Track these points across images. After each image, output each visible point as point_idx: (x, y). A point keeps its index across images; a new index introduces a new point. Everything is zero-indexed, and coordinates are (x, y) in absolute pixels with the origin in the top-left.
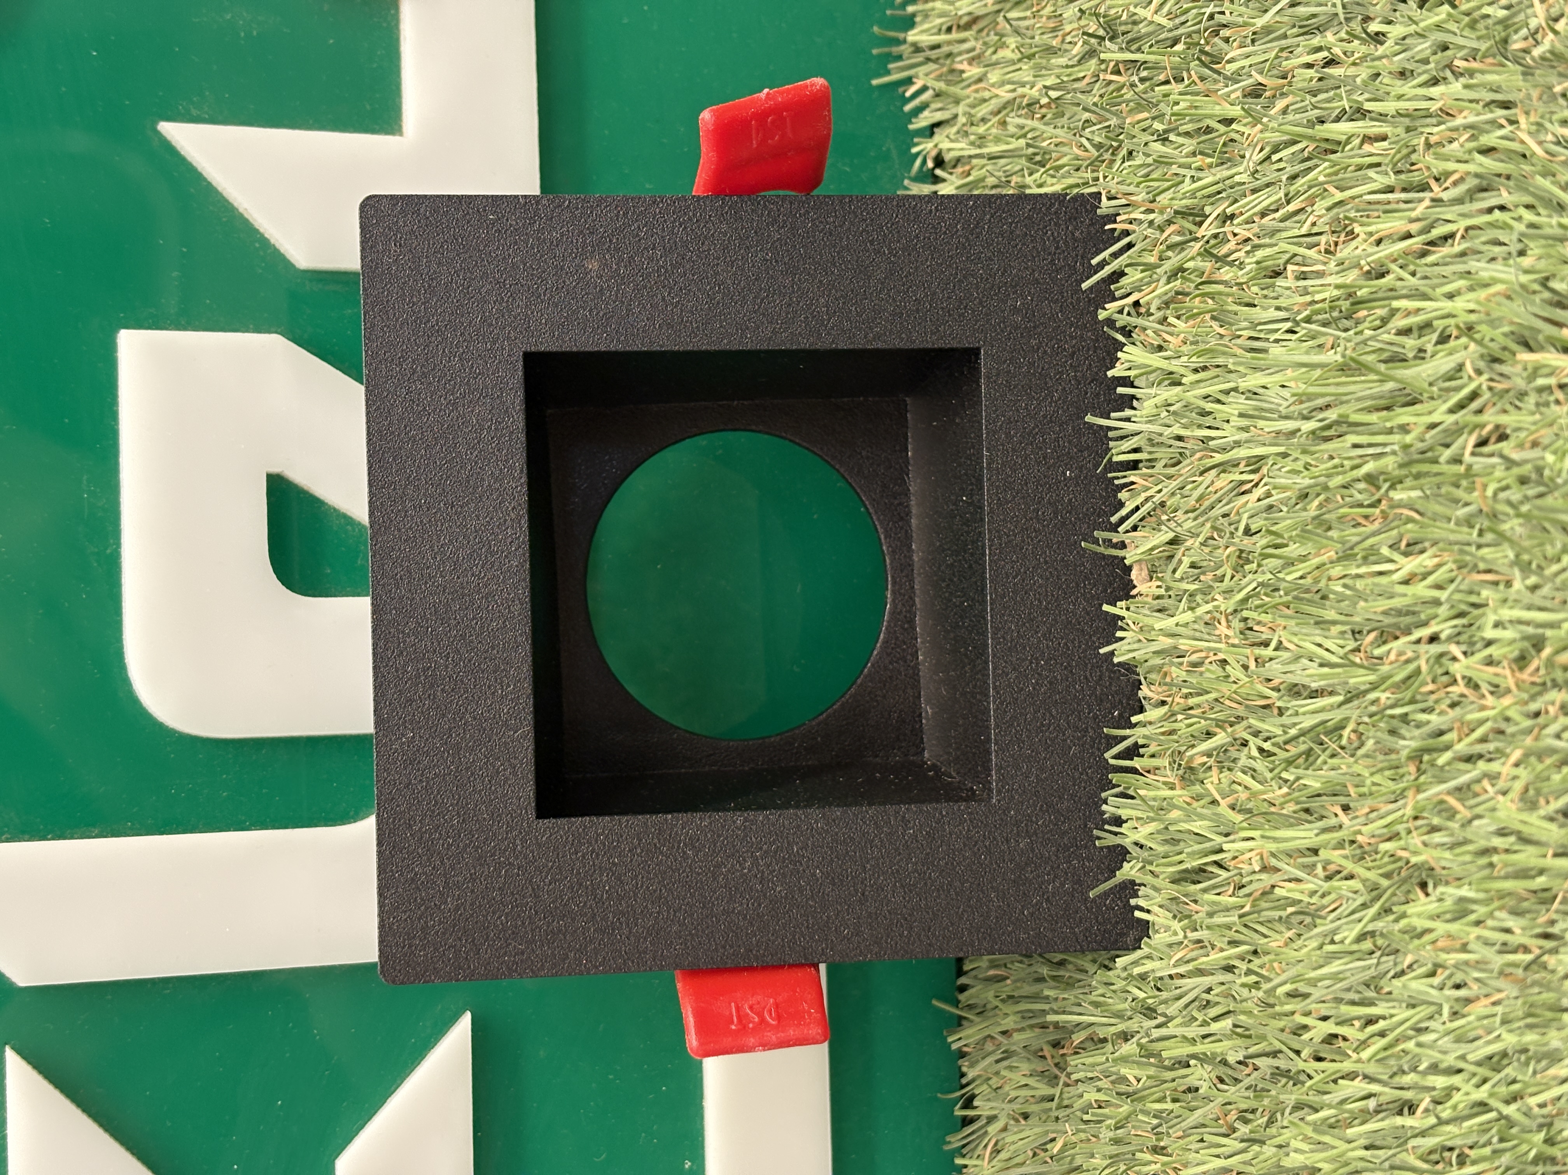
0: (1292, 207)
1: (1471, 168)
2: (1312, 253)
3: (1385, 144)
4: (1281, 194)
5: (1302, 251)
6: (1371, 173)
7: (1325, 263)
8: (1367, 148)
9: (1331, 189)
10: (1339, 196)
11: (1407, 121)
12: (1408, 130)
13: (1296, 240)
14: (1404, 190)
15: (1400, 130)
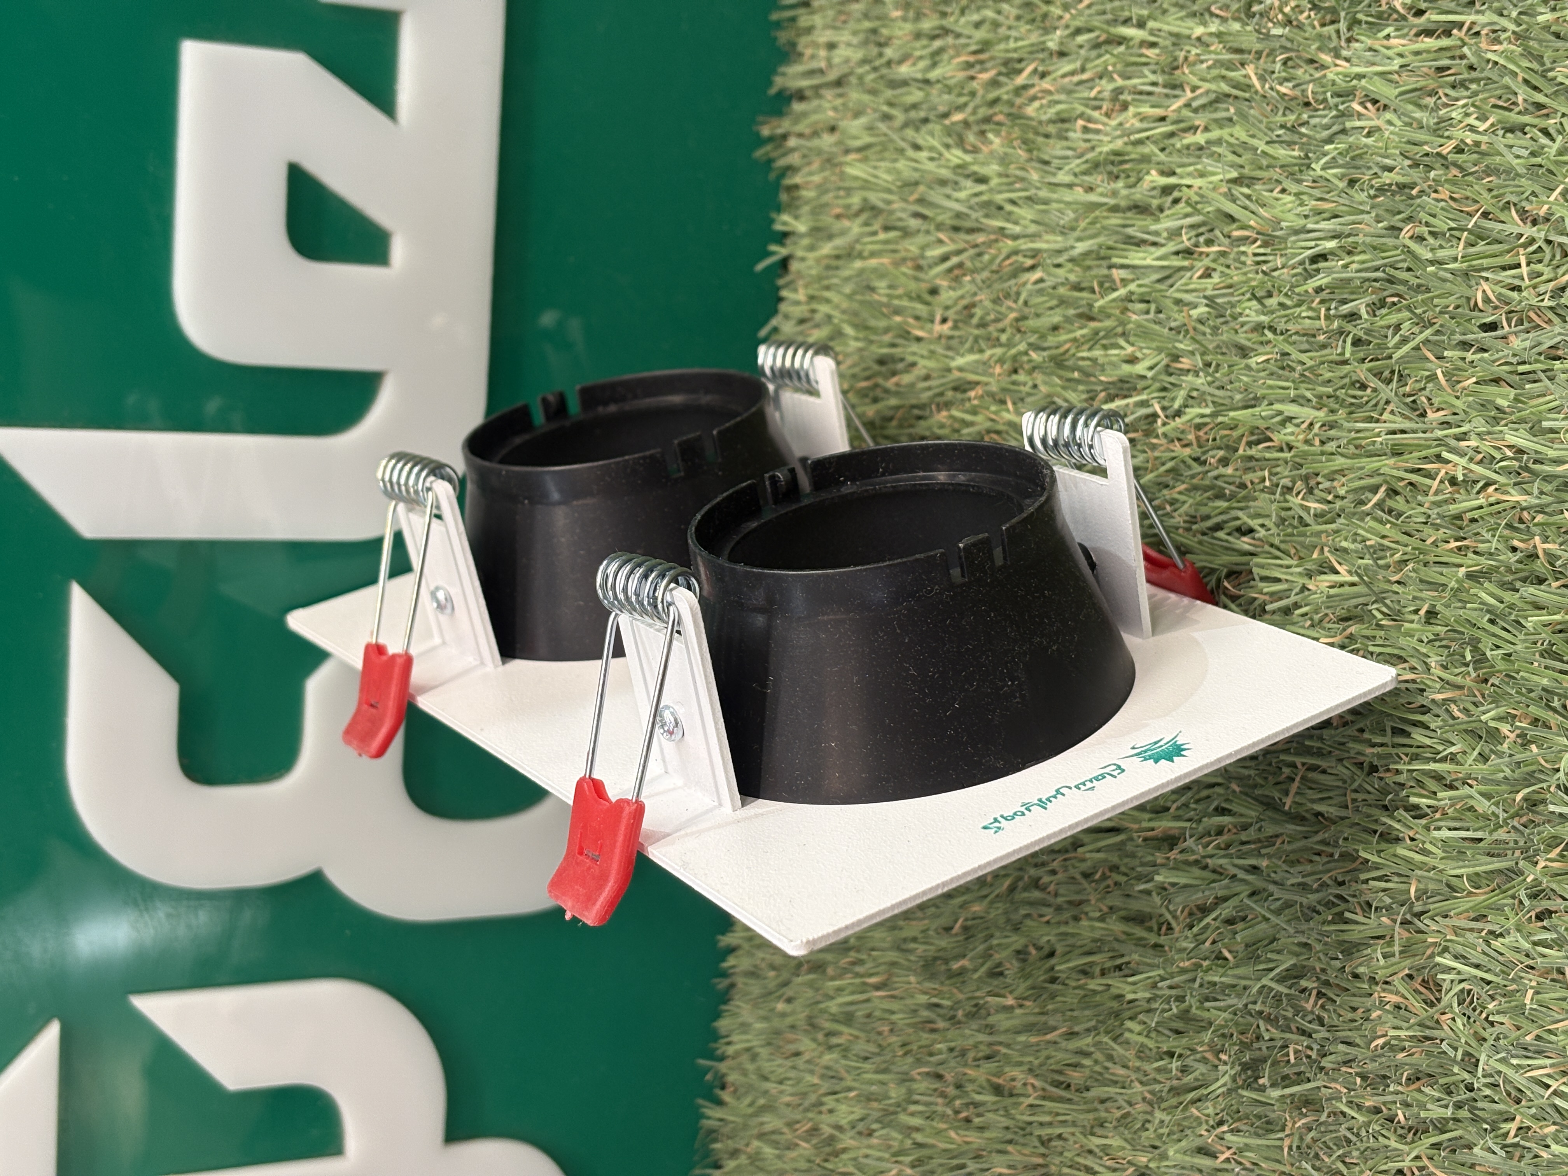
0: (1085, 76)
1: (1213, 87)
2: (1096, 114)
3: (1157, 51)
4: (1078, 64)
5: (1089, 112)
6: (1146, 71)
7: (1104, 124)
8: (1145, 51)
9: (1115, 76)
10: (1120, 82)
11: (1173, 39)
12: (1174, 44)
13: (1086, 102)
14: (1165, 86)
15: (1168, 43)
